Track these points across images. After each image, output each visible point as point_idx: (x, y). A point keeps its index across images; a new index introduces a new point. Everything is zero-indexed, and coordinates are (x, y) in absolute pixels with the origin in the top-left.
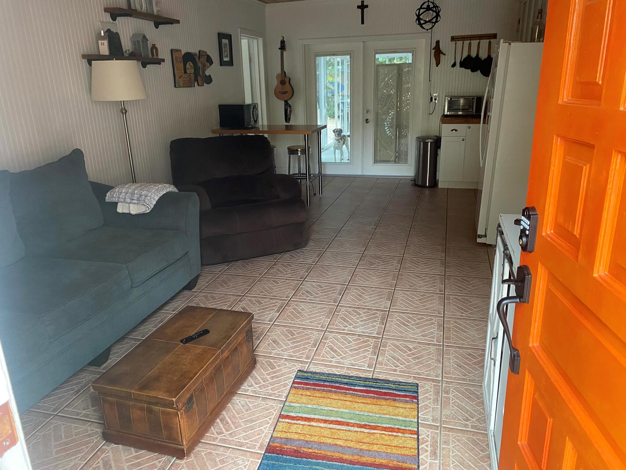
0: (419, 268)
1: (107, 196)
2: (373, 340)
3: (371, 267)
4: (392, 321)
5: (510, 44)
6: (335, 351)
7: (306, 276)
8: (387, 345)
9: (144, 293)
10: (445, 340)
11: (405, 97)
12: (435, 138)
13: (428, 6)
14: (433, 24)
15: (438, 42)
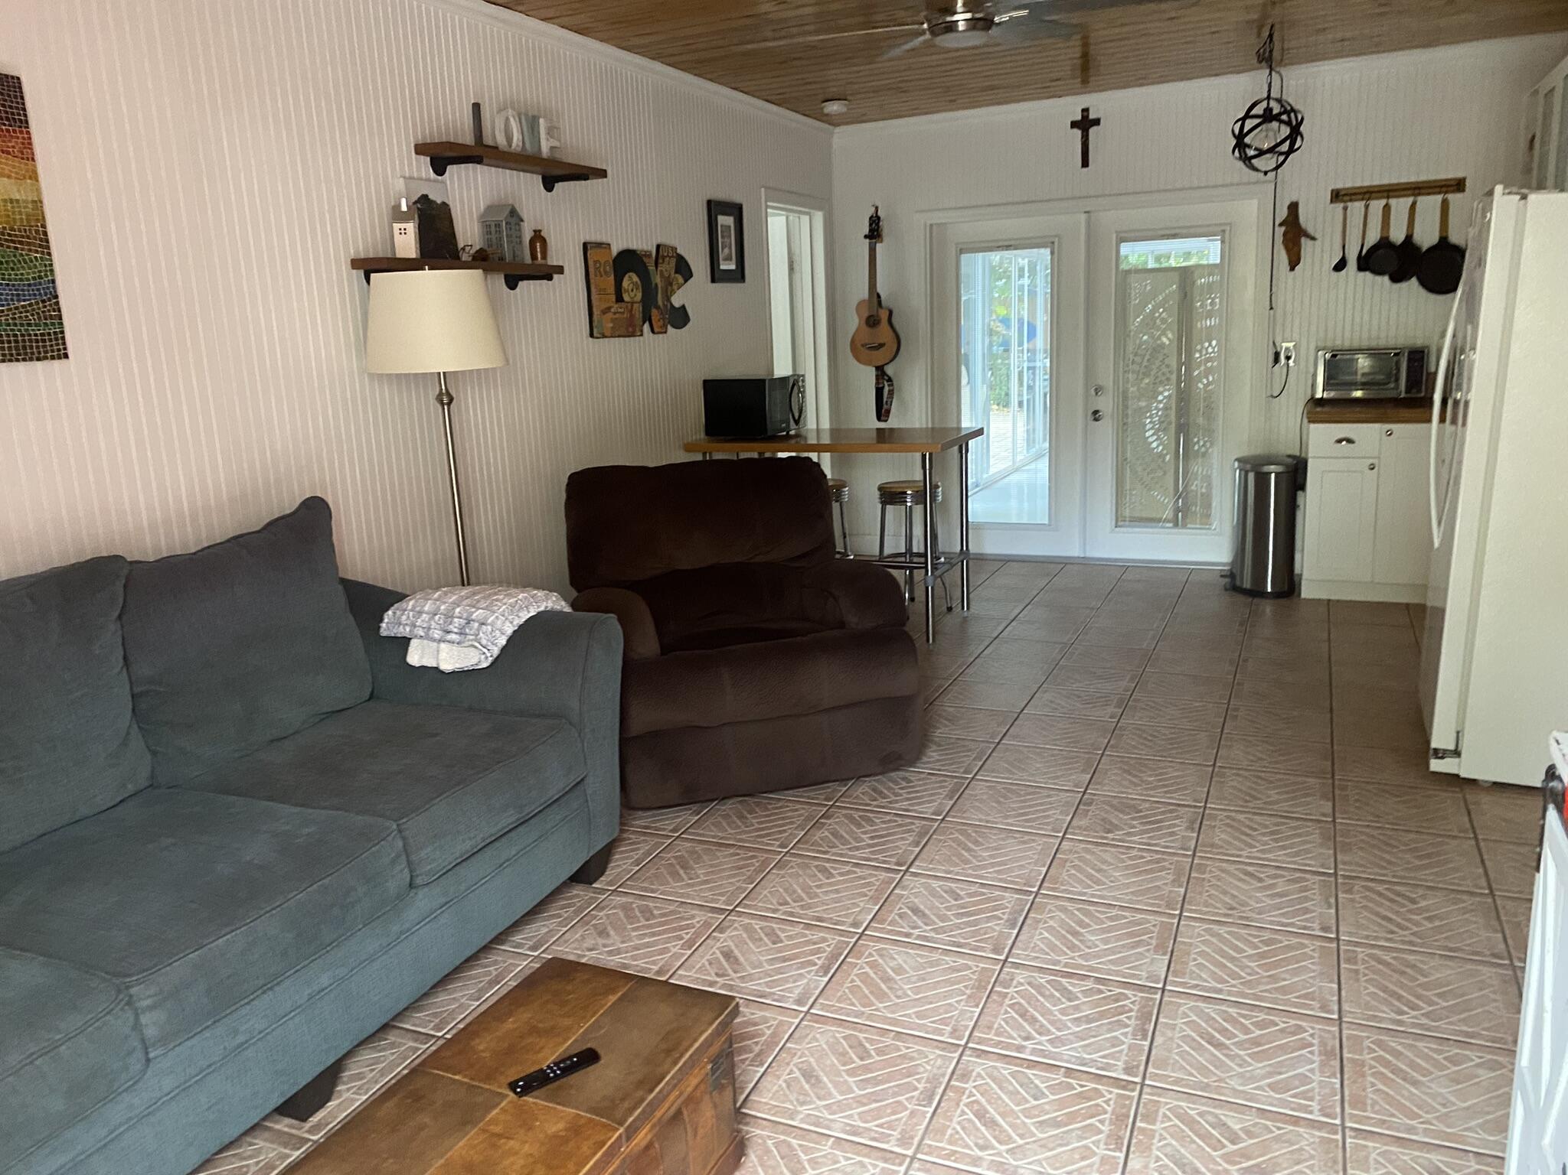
0: (1255, 847)
1: (386, 620)
2: (1111, 1093)
3: (1106, 838)
4: (1173, 1027)
5: (1524, 197)
6: (991, 1124)
7: (913, 857)
8: (1157, 1116)
9: (447, 903)
10: (1348, 1110)
11: (1200, 352)
12: (1290, 460)
13: (1268, 110)
14: (1281, 158)
15: (1294, 207)
